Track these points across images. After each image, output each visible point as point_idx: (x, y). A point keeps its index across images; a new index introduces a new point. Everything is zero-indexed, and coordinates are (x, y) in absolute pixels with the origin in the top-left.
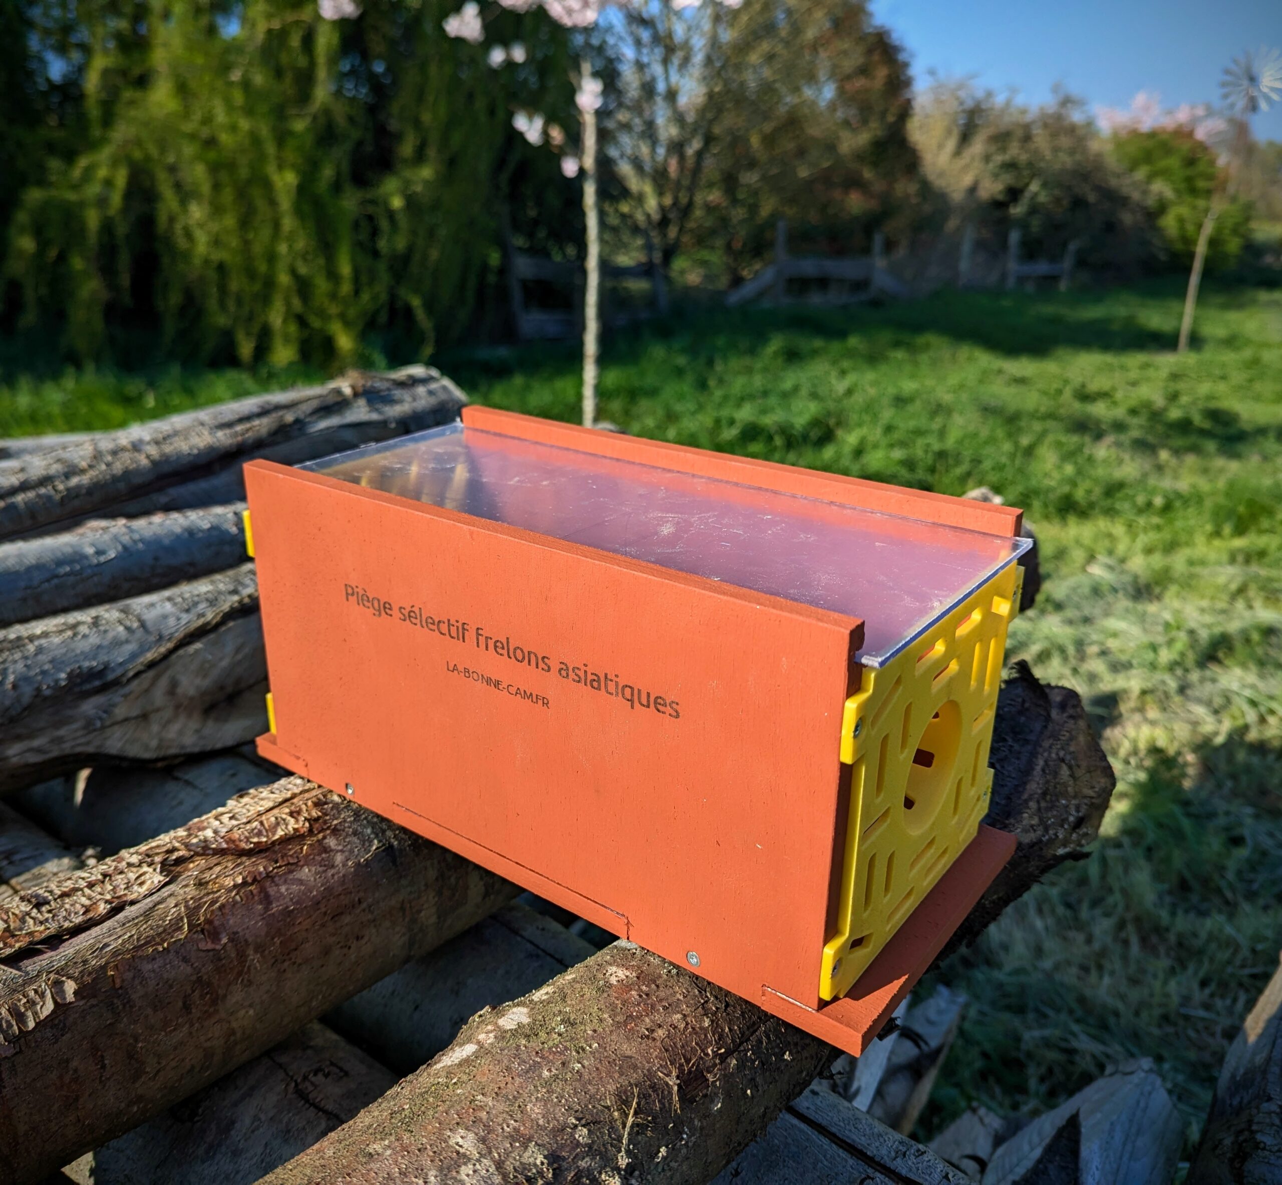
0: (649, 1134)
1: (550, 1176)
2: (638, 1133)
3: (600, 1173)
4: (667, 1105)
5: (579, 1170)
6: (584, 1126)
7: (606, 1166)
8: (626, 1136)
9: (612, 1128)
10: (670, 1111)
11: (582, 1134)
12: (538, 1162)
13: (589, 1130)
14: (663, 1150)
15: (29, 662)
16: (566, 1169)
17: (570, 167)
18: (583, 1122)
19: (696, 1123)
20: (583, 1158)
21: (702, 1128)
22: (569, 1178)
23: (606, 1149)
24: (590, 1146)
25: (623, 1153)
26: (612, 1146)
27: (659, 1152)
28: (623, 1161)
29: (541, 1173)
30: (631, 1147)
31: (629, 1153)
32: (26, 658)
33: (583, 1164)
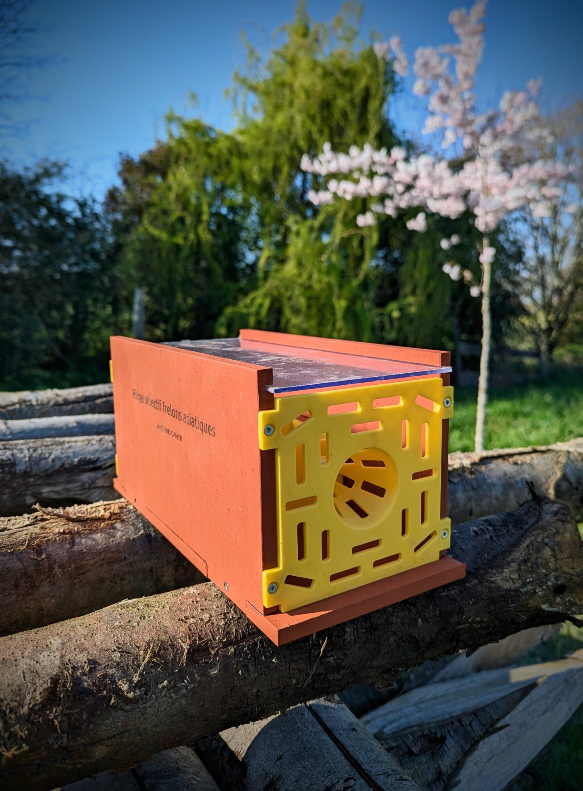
0: (159, 669)
1: (87, 670)
2: (152, 667)
3: (119, 680)
4: (178, 659)
5: (106, 673)
6: (120, 652)
7: (124, 677)
8: (143, 665)
9: (137, 659)
10: (179, 662)
11: (116, 656)
12: (84, 661)
13: (121, 655)
14: (165, 683)
15: (63, 451)
16: (99, 670)
17: (474, 292)
18: (120, 650)
19: (196, 676)
20: (112, 668)
21: (200, 682)
22: (98, 675)
23: (128, 668)
24: (118, 664)
25: (138, 674)
26: (132, 667)
27: (163, 682)
28: (136, 679)
29: (83, 668)
30: (144, 672)
31: (141, 675)
32: (62, 449)
33: (110, 671)
